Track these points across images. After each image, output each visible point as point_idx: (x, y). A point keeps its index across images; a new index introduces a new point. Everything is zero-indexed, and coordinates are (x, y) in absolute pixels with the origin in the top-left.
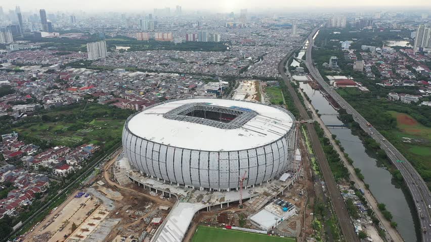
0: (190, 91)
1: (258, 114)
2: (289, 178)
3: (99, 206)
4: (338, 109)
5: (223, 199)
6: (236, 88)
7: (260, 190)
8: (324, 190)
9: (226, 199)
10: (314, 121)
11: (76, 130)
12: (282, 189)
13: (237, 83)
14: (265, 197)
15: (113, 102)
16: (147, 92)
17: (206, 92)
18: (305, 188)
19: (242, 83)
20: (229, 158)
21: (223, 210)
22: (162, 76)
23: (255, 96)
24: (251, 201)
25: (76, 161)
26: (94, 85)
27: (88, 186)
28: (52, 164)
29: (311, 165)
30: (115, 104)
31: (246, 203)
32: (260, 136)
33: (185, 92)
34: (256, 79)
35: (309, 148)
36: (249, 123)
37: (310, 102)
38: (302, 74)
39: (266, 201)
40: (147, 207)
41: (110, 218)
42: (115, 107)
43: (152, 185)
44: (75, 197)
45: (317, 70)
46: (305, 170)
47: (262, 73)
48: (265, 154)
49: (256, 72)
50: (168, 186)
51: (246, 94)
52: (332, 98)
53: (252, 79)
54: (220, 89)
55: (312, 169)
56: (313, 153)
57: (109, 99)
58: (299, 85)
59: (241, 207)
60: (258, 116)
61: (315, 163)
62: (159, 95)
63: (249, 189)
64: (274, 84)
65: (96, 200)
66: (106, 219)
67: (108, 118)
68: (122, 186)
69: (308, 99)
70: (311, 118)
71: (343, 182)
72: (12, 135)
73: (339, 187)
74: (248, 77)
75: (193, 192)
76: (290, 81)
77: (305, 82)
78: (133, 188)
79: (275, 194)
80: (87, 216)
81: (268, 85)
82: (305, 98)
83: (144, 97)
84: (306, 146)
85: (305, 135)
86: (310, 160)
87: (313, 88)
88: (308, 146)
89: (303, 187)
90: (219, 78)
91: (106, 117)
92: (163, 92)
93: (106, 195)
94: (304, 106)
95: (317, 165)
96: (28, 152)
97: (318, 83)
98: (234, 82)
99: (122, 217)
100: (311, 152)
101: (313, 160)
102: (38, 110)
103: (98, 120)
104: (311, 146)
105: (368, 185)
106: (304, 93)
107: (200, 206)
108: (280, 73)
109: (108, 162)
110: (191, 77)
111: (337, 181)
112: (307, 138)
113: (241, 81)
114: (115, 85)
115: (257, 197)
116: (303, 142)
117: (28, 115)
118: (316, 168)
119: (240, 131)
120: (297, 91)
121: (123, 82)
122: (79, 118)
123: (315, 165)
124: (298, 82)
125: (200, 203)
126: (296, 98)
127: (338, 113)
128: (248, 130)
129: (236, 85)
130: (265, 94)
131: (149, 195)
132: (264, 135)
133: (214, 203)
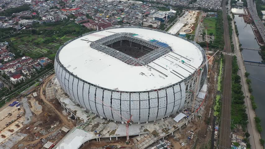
0: (143, 17)
1: (171, 50)
2: (185, 118)
3: (20, 117)
4: (262, 45)
5: (113, 132)
6: (180, 17)
7: (151, 128)
8: (215, 137)
9: (116, 133)
10: (233, 55)
11: (48, 43)
12: (172, 131)
13: (183, 12)
14: (153, 137)
15: (85, 22)
16: (113, 15)
17: (154, 19)
18: (197, 131)
19: (187, 13)
20: (121, 98)
21: (111, 143)
22: (130, 3)
23: (193, 25)
24: (139, 139)
25: (28, 72)
26: (81, 8)
27: (24, 96)
28: (10, 72)
29: (214, 103)
30: (84, 24)
31: (134, 139)
32: (161, 77)
33: (139, 17)
34: (200, 10)
35: (219, 84)
36: (156, 61)
37: (238, 35)
38: (241, 7)
39: (152, 142)
40: (52, 127)
41: (21, 132)
42: (84, 26)
43: (66, 105)
44: (9, 105)
45: (255, 5)
46: (205, 109)
47: (206, 5)
48: (158, 98)
49: (202, 3)
50: (77, 108)
51: (185, 23)
52: (260, 34)
53: (197, 10)
54: (165, 17)
55: (213, 109)
56: (221, 89)
57: (83, 19)
58: (234, 17)
59: (128, 144)
60: (170, 53)
61: (218, 102)
62: (119, 19)
63: (142, 125)
64: (213, 15)
65: (22, 111)
66: (17, 132)
67: (75, 35)
68: (47, 100)
69: (237, 32)
70: (233, 51)
71: (238, 130)
72: (4, 44)
73: (232, 137)
74: (195, 8)
75: (93, 118)
76: (227, 13)
77: (240, 15)
78: (53, 104)
79: (163, 135)
80: (5, 127)
81: (207, 16)
82: (234, 31)
83: (107, 20)
84: (217, 81)
85: (220, 69)
86: (215, 98)
87: (245, 22)
88: (219, 81)
89: (196, 129)
90: (171, 7)
91: (74, 34)
92: (123, 16)
93: (32, 107)
94: (231, 38)
95: (219, 105)
96: (5, 59)
97: (251, 17)
98: (182, 12)
99: (29, 132)
100: (219, 89)
101: (218, 97)
102: (34, 24)
103: (67, 36)
104: (221, 82)
105: (264, 141)
106: (236, 26)
107: (91, 136)
108: (221, 6)
109: (52, 75)
110: (150, 5)
111: (232, 128)
112: (221, 72)
113: (187, 11)
114: (94, 9)
115: (146, 135)
116: (216, 77)
117: (26, 28)
118: (217, 107)
119: (144, 69)
120: (230, 24)
121: (101, 6)
122: (56, 33)
123: (217, 104)
124: (233, 14)
125: (93, 133)
126: (227, 30)
127: (260, 49)
128: (152, 69)
129: (181, 14)
130: (201, 24)
131: (62, 113)
132: (165, 77)
133: (104, 135)
